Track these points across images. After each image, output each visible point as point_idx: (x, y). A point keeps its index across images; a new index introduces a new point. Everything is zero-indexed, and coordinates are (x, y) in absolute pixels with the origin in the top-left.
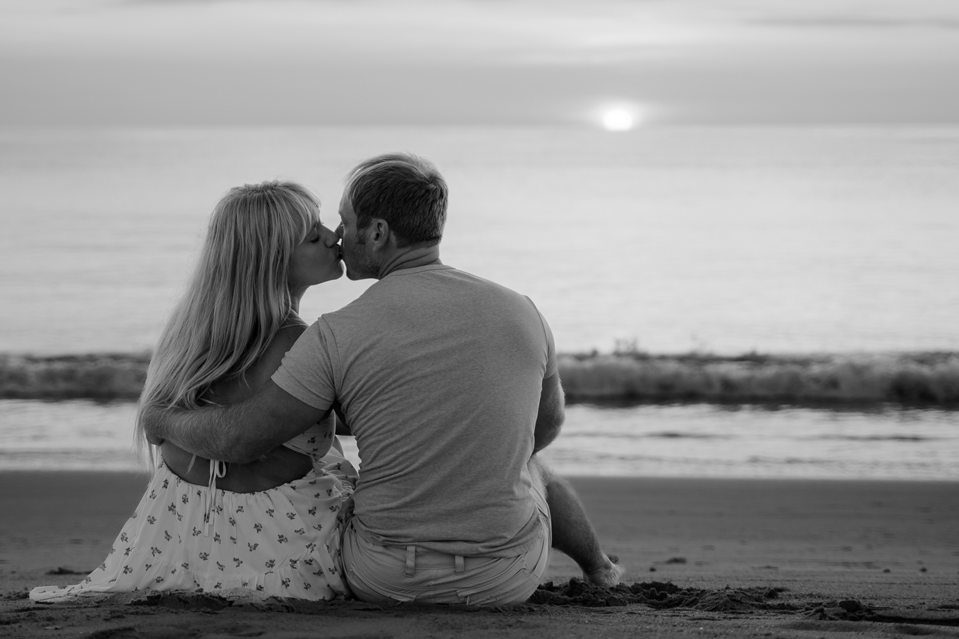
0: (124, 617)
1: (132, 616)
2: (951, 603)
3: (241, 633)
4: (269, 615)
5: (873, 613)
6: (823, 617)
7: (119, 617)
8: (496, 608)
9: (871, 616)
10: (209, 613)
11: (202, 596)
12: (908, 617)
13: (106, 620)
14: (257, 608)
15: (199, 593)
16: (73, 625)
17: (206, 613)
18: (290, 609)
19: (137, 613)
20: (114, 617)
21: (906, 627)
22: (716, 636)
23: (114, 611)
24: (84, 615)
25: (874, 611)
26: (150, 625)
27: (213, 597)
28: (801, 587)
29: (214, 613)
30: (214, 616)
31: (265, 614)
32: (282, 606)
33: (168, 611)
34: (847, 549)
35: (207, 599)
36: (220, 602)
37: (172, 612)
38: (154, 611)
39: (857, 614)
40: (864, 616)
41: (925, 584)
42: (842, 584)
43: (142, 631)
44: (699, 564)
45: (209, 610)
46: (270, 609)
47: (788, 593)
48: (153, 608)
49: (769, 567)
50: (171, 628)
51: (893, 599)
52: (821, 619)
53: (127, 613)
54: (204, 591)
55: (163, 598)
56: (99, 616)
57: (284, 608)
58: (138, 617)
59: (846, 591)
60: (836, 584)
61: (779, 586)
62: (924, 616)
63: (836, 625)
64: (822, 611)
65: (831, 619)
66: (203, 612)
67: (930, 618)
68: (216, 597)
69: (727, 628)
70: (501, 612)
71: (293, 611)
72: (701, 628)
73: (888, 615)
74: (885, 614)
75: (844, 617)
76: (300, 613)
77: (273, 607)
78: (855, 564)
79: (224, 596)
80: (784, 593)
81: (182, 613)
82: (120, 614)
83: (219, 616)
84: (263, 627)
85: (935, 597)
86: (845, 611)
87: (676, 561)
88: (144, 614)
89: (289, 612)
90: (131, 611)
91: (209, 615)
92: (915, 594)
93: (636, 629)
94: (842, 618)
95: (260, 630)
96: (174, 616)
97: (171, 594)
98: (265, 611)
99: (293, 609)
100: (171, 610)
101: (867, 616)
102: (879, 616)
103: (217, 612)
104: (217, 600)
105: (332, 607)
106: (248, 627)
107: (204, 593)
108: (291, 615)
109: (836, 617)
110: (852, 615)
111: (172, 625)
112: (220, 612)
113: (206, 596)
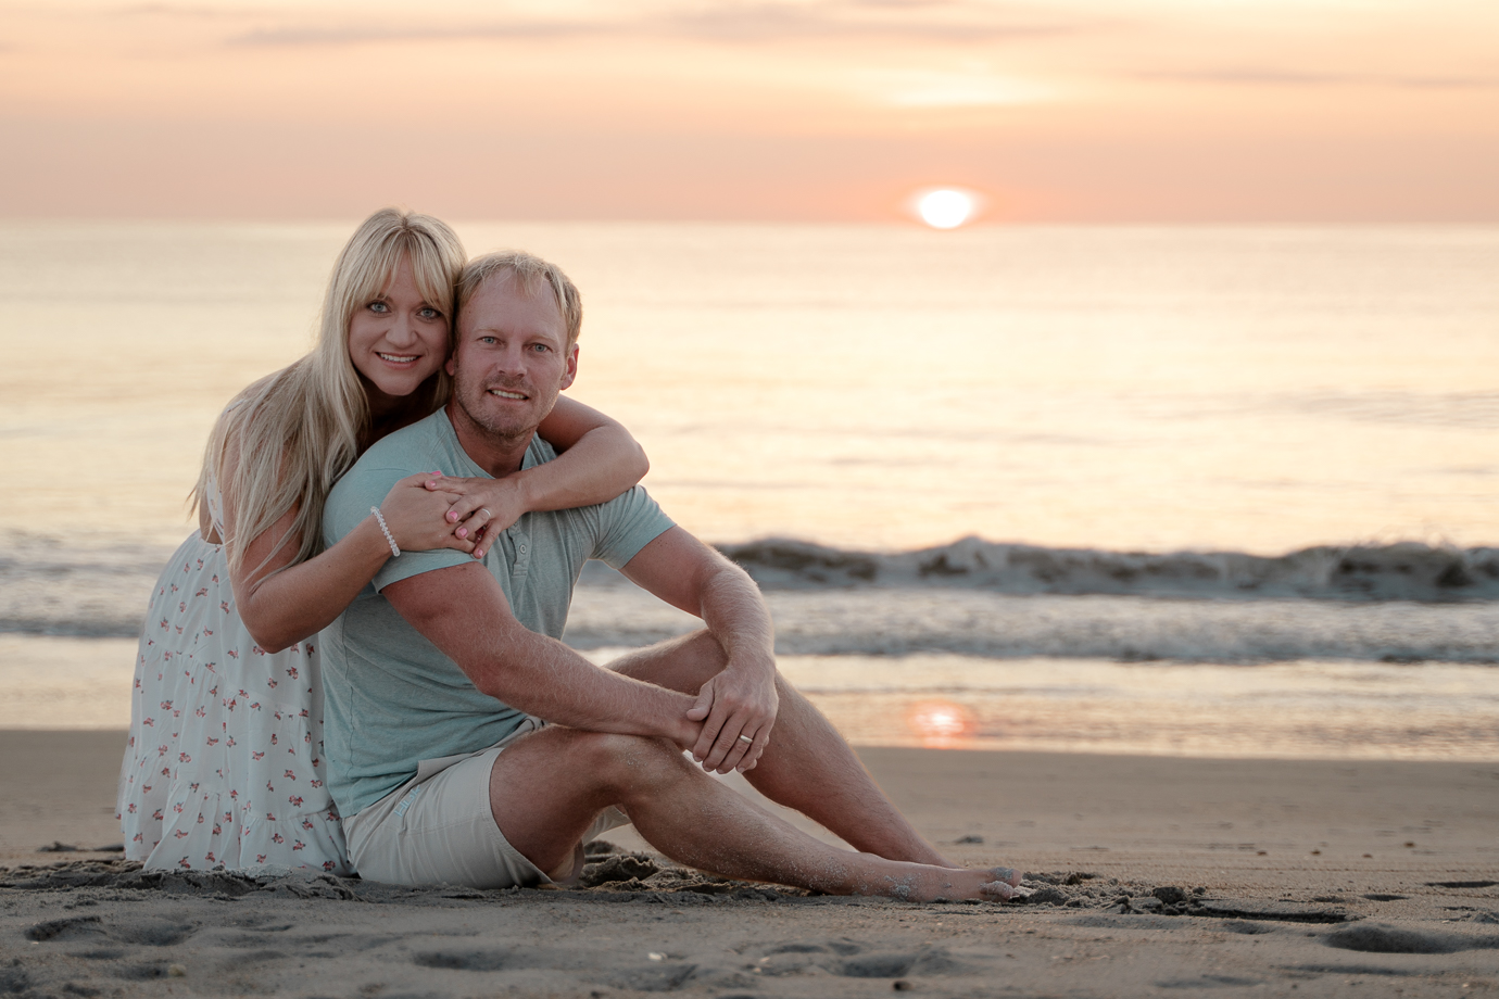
0: (96, 904)
1: (109, 902)
2: (1328, 894)
3: (260, 927)
4: (313, 902)
5: (1201, 905)
6: (1127, 909)
7: (88, 903)
8: (656, 897)
9: (1197, 909)
10: (224, 899)
11: (221, 876)
12: (1250, 911)
13: (68, 907)
14: (296, 893)
15: (217, 872)
16: (16, 915)
17: (221, 899)
18: (346, 895)
19: (117, 899)
20: (81, 904)
21: (1238, 923)
22: (955, 934)
23: (83, 896)
24: (38, 901)
25: (1202, 902)
26: (129, 914)
27: (237, 877)
28: (1123, 872)
29: (232, 900)
30: (230, 904)
31: (307, 901)
32: (335, 890)
33: (164, 896)
34: (1226, 826)
35: (227, 880)
36: (246, 885)
37: (170, 898)
38: (144, 896)
39: (1177, 906)
40: (1187, 909)
41: (1305, 869)
42: (1183, 869)
43: (114, 923)
44: (1001, 844)
45: (225, 895)
46: (316, 895)
47: (1099, 880)
48: (143, 891)
49: (1096, 848)
50: (157, 919)
51: (1249, 889)
52: (1123, 913)
53: (101, 899)
54: (226, 868)
55: (164, 879)
56: (60, 902)
57: (338, 893)
58: (117, 904)
59: (1185, 879)
60: (1175, 869)
61: (1087, 870)
62: (1273, 910)
63: (1139, 921)
64: (1125, 901)
65: (1137, 912)
66: (216, 898)
67: (1281, 912)
68: (241, 878)
69: (978, 924)
70: (661, 902)
71: (350, 897)
72: (939, 924)
73: (1221, 908)
74: (1217, 907)
75: (1158, 909)
76: (361, 900)
77: (320, 892)
78: (1227, 846)
79: (252, 876)
80: (1093, 880)
81: (185, 898)
82: (91, 899)
83: (238, 903)
84: (294, 918)
85: (1311, 887)
86: (1160, 902)
87: (969, 840)
88: (128, 899)
89: (344, 899)
90: (108, 896)
91: (223, 902)
92: (1284, 882)
93: (842, 924)
94: (1154, 912)
95: (288, 923)
96: (171, 902)
97: (175, 873)
98: (308, 898)
99: (350, 894)
100: (170, 895)
101: (1190, 909)
102: (1209, 909)
103: (237, 898)
104: (242, 881)
105: (412, 894)
106: (273, 918)
107: (223, 872)
108: (346, 903)
109: (1145, 910)
110: (1170, 907)
111: (162, 915)
112: (241, 898)
113: (226, 875)
